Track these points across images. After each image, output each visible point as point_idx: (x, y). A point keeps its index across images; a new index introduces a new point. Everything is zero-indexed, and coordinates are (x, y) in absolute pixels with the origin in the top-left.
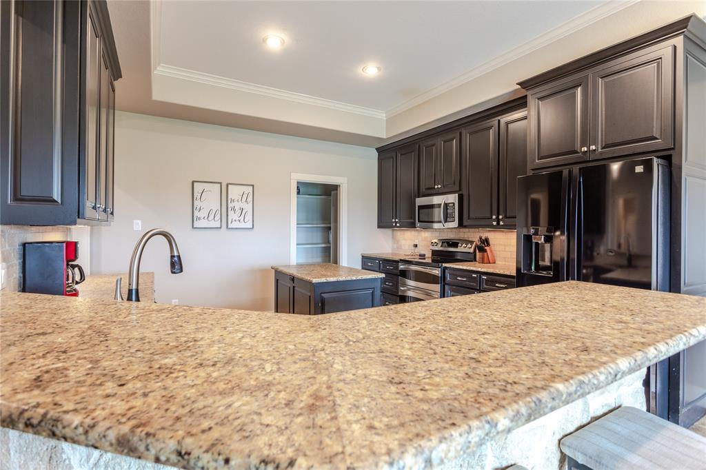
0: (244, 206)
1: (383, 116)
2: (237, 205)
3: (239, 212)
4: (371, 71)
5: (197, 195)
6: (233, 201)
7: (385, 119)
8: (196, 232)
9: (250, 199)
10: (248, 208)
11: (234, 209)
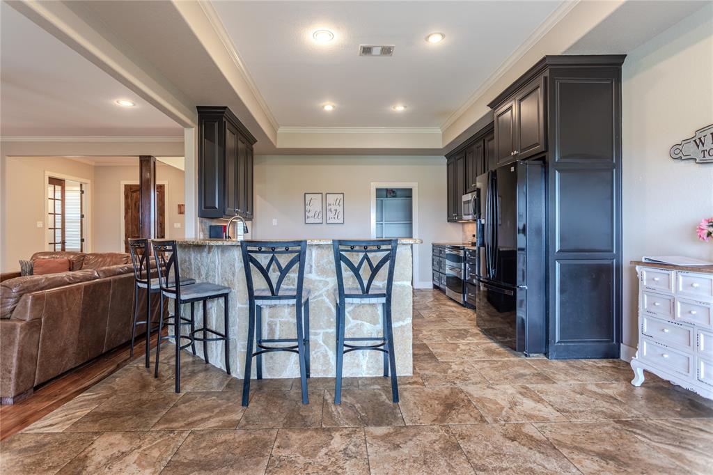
0: (337, 208)
1: (439, 131)
2: (333, 208)
3: (334, 212)
4: (400, 108)
5: (307, 202)
6: (330, 205)
7: (441, 132)
8: (307, 225)
9: (341, 203)
10: (340, 209)
11: (330, 210)
